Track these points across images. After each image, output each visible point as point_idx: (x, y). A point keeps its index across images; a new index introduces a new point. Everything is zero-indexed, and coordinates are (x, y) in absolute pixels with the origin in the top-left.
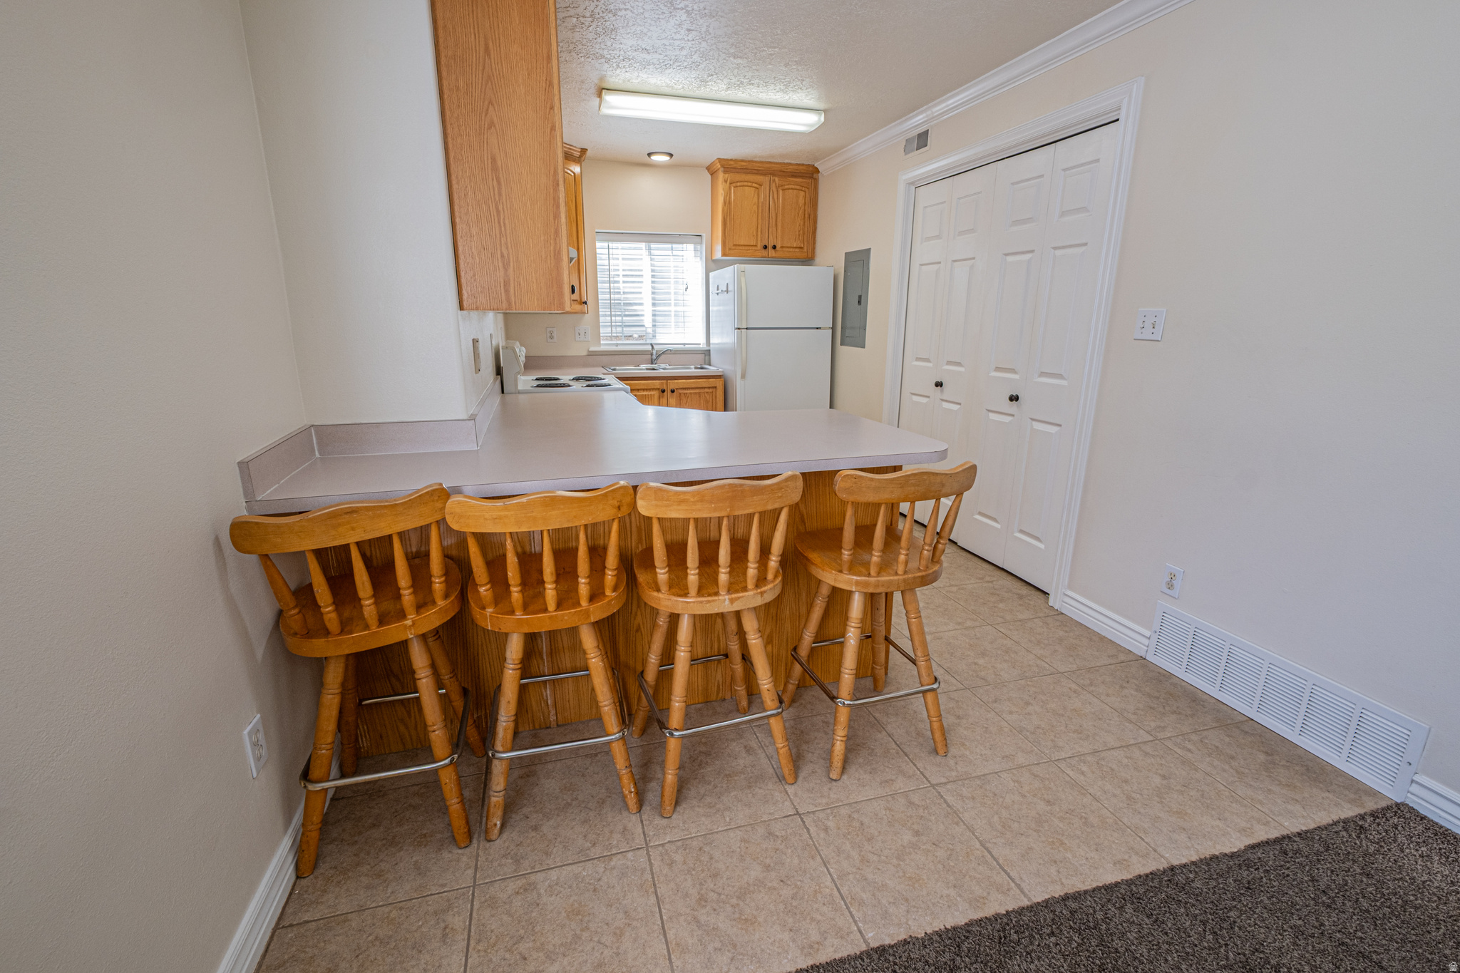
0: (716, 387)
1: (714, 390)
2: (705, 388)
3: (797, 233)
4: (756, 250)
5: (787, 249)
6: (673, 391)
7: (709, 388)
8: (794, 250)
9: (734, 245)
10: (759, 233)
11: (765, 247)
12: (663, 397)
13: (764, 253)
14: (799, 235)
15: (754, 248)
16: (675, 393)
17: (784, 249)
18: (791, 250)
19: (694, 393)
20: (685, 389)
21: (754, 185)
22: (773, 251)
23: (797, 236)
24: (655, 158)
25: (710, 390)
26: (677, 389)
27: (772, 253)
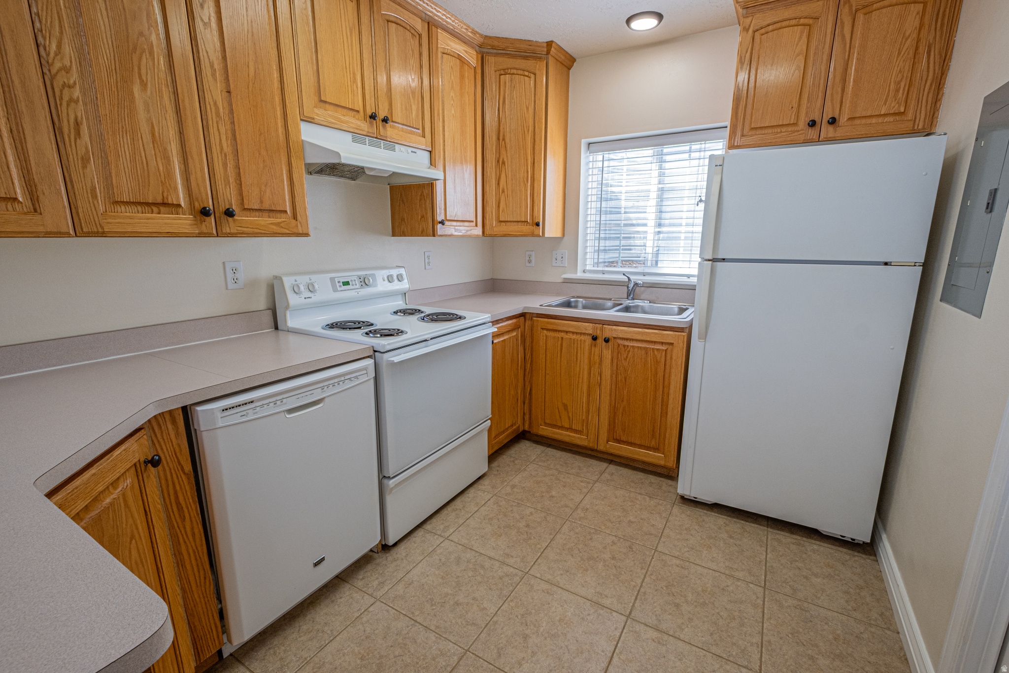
0: (672, 344)
1: (670, 347)
2: (655, 342)
3: (892, 86)
4: (794, 132)
5: (864, 121)
6: (607, 341)
7: (662, 343)
8: (880, 120)
9: (752, 129)
10: (805, 101)
11: (812, 124)
12: (595, 346)
13: (812, 133)
14: (897, 90)
15: (790, 129)
16: (610, 343)
17: (858, 122)
18: (874, 121)
19: (638, 347)
20: (627, 339)
21: (802, 21)
22: (831, 128)
23: (891, 94)
24: (638, 25)
25: (664, 348)
26: (615, 338)
27: (827, 131)
